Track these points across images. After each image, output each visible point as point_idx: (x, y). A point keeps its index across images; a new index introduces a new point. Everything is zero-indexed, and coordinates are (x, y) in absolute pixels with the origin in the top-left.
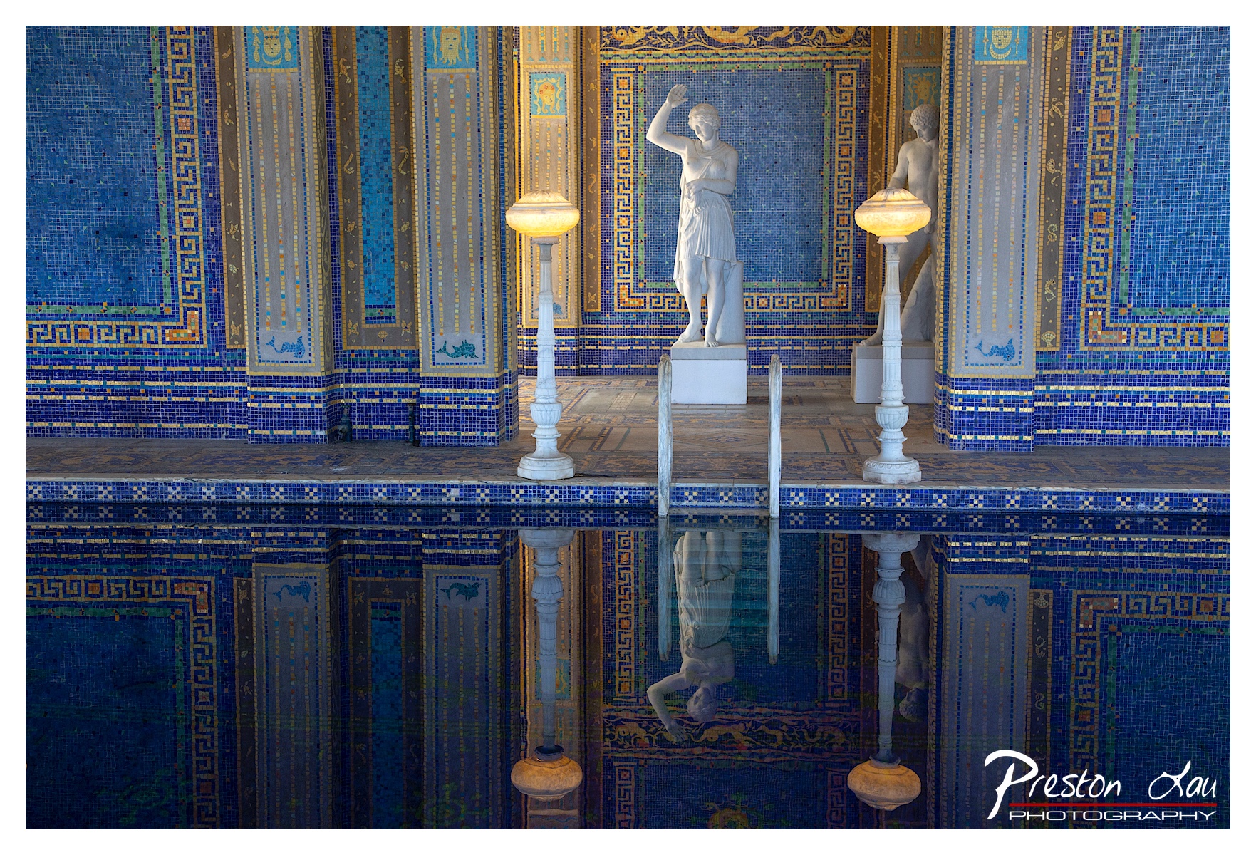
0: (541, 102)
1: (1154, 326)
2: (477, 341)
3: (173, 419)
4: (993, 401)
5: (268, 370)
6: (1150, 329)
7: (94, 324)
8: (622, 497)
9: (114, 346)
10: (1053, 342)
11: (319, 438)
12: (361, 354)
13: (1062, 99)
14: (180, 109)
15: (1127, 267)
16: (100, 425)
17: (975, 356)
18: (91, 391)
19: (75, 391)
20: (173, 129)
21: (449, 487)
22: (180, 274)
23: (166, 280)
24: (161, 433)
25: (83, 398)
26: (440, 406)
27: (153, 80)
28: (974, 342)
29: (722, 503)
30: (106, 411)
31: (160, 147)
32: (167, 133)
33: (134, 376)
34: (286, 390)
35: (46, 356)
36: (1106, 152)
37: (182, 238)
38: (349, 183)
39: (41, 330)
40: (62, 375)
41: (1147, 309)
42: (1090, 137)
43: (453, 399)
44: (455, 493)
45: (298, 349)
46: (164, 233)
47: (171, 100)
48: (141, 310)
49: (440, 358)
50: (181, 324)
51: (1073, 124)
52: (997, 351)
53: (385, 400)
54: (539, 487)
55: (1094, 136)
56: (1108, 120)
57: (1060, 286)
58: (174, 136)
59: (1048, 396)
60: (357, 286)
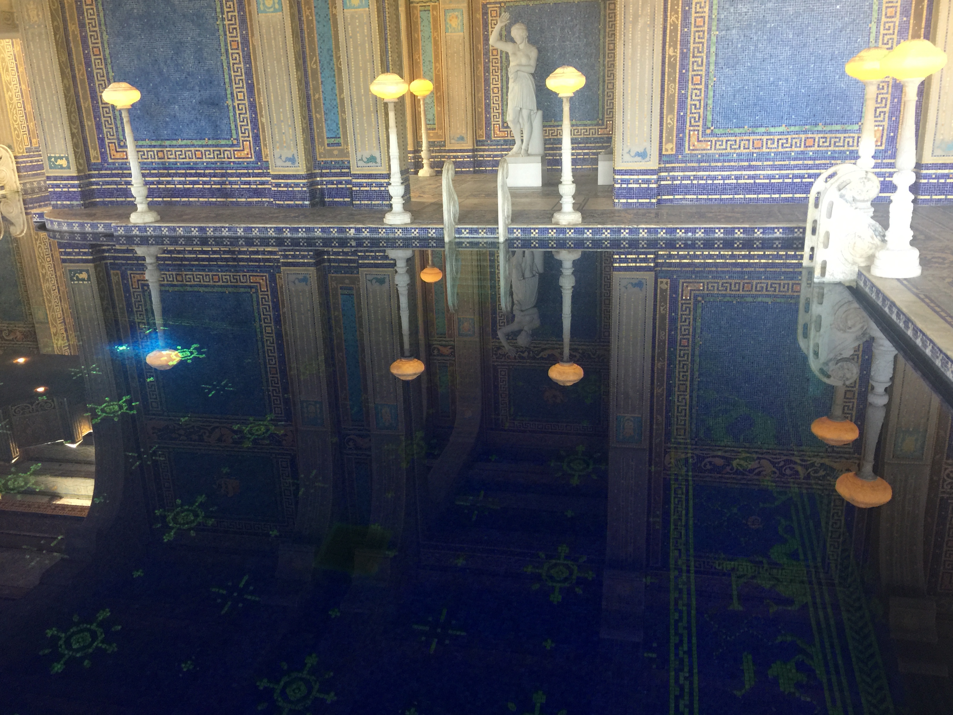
0: (451, 26)
1: (725, 139)
2: (377, 154)
3: (242, 196)
4: (636, 181)
5: (279, 171)
6: (722, 141)
7: (203, 149)
8: (432, 233)
9: (213, 160)
10: (672, 149)
11: (306, 206)
12: (326, 162)
13: (677, 13)
14: (232, 37)
15: (711, 107)
16: (210, 200)
17: (627, 157)
18: (205, 183)
19: (197, 183)
20: (229, 48)
21: (350, 228)
22: (239, 124)
23: (233, 127)
24: (237, 204)
25: (201, 186)
26: (362, 189)
27: (218, 23)
28: (626, 150)
29: (480, 236)
30: (212, 193)
31: (224, 58)
32: (227, 51)
33: (223, 175)
34: (289, 181)
35: (183, 166)
36: (701, 43)
37: (238, 105)
38: (314, 72)
39: (180, 153)
40: (191, 175)
41: (721, 130)
42: (692, 34)
43: (368, 185)
44: (352, 231)
45: (292, 160)
46: (229, 102)
47: (228, 33)
48: (223, 142)
49: (360, 163)
50: (242, 148)
51: (683, 27)
52: (638, 154)
53: (340, 186)
54: (392, 229)
55: (694, 34)
56: (702, 24)
57: (676, 119)
58: (230, 51)
59: (668, 178)
60: (322, 128)
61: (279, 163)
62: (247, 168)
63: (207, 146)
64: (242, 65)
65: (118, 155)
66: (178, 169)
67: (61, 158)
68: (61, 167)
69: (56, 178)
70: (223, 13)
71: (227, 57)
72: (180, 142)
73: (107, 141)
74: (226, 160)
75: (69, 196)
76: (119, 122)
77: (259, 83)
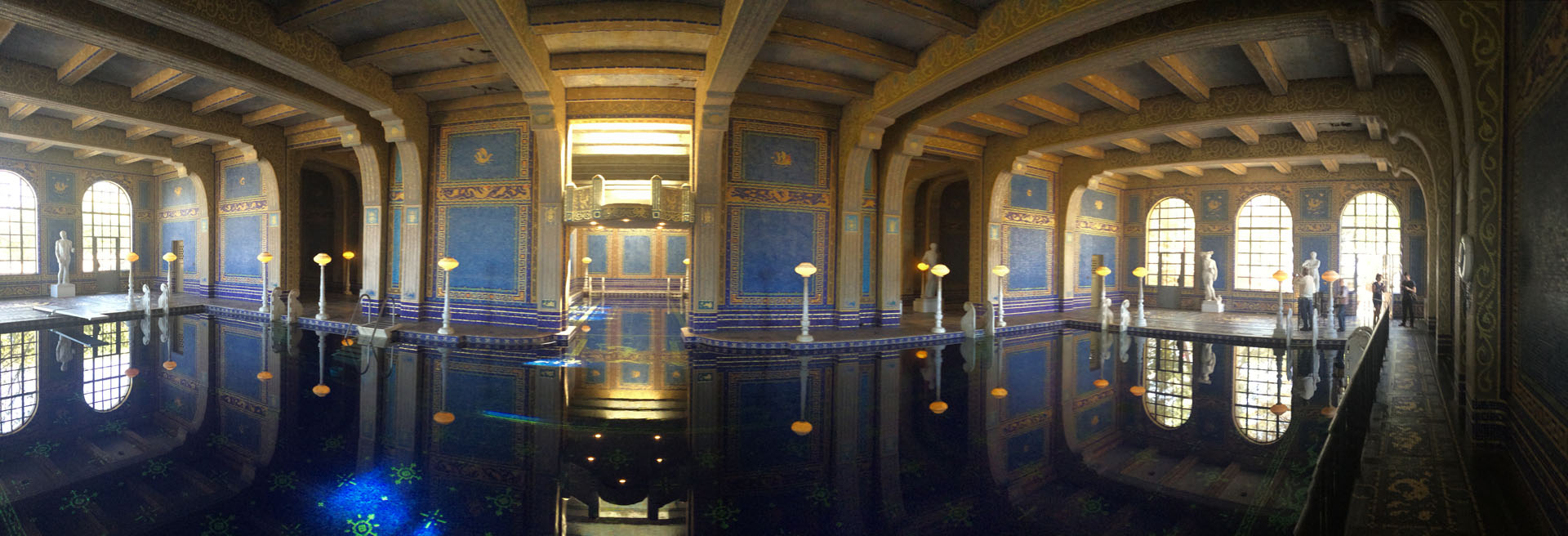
5: (846, 310)
11: (856, 329)
14: (820, 240)
20: (817, 245)
31: (813, 250)
34: (849, 315)
43: (890, 316)
45: (853, 304)
49: (887, 305)
61: (846, 306)
62: (818, 308)
64: (823, 254)
65: (737, 301)
67: (708, 302)
68: (707, 308)
69: (702, 315)
70: (816, 229)
72: (779, 294)
73: (731, 292)
75: (709, 326)
76: (741, 282)
77: (831, 263)
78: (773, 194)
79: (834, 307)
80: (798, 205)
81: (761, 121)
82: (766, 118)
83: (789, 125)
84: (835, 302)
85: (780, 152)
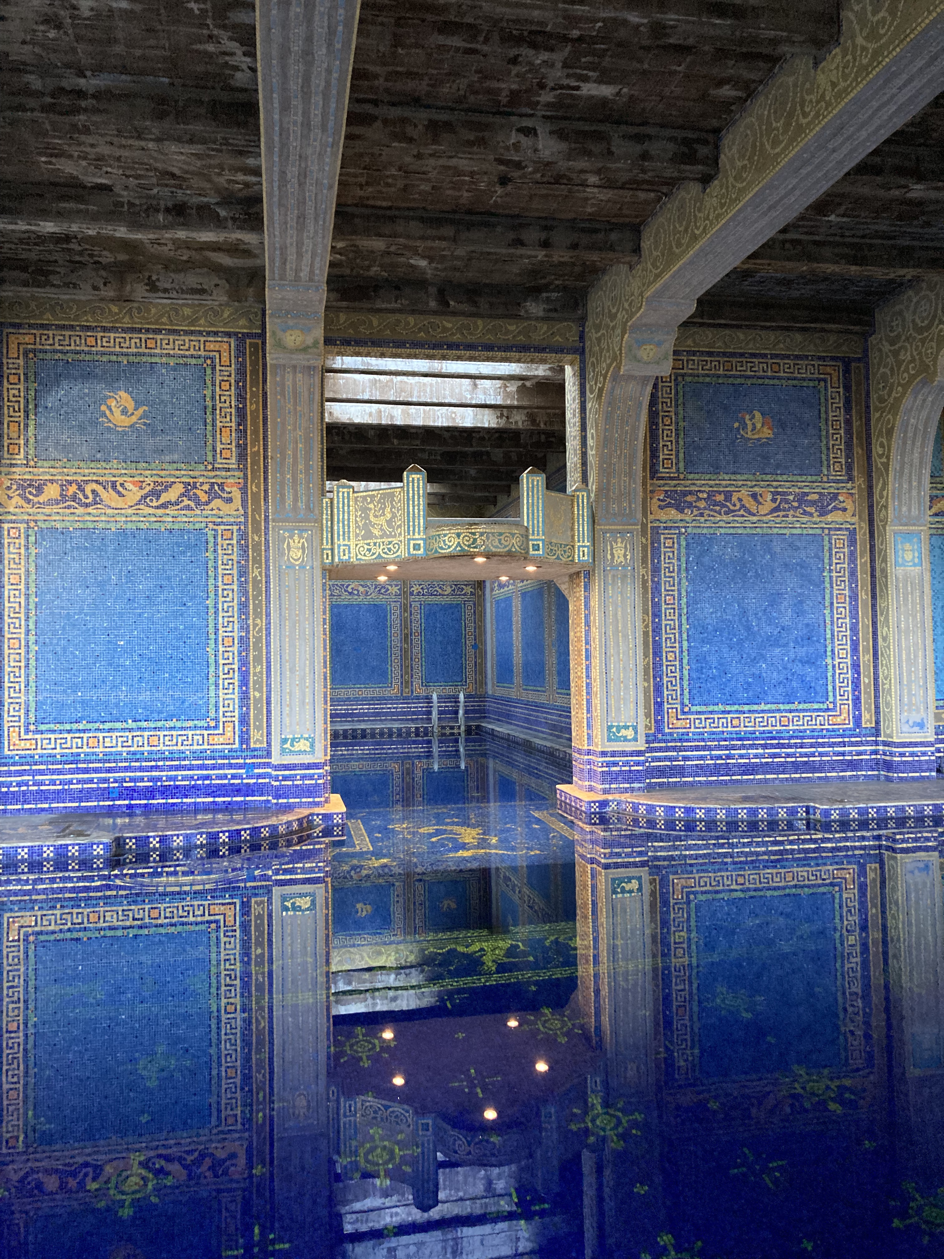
63: (797, 710)
64: (848, 620)
65: (679, 724)
66: (756, 739)
69: (613, 754)
70: (830, 565)
71: (832, 611)
72: (763, 707)
73: (666, 706)
74: (819, 727)
75: (630, 777)
76: (686, 683)
77: (866, 640)
78: (740, 500)
79: (877, 731)
80: (790, 519)
81: (710, 354)
82: (719, 347)
83: (765, 356)
84: (877, 722)
85: (751, 412)
